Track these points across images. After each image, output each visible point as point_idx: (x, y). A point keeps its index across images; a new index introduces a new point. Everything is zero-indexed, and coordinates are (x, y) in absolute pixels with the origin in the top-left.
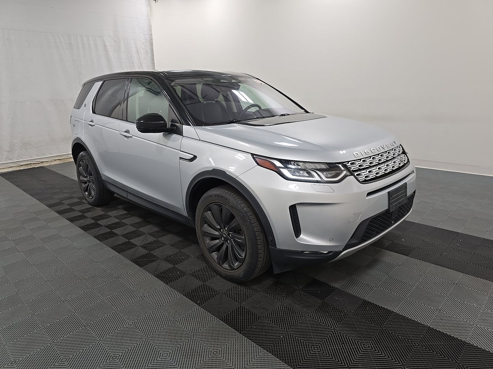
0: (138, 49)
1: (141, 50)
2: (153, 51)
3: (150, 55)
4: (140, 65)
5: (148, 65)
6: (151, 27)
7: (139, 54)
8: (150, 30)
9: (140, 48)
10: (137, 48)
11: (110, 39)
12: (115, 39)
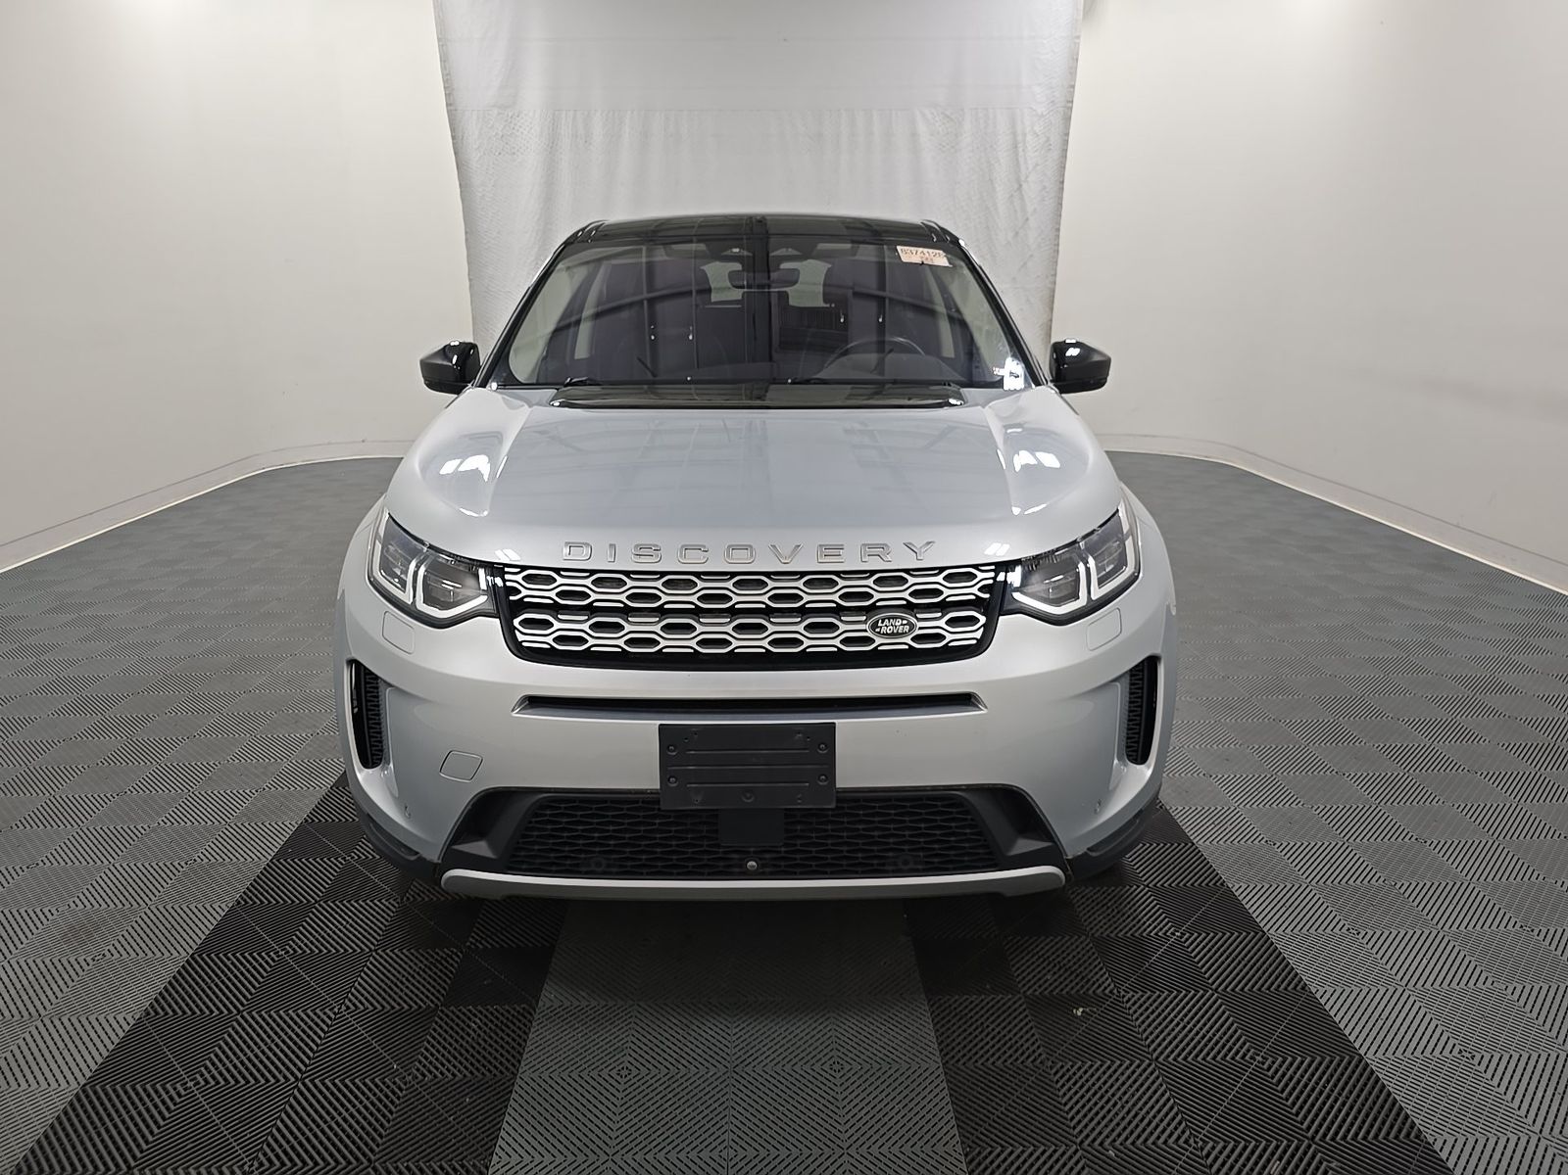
0: (1020, 138)
1: (1029, 138)
2: (1066, 142)
3: (1056, 154)
4: (1016, 186)
5: (1045, 188)
6: (1077, 60)
7: (1017, 155)
8: (1072, 72)
9: (1025, 135)
10: (1014, 134)
11: (932, 114)
12: (948, 113)
